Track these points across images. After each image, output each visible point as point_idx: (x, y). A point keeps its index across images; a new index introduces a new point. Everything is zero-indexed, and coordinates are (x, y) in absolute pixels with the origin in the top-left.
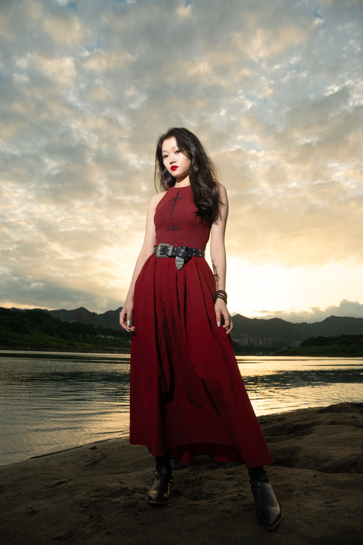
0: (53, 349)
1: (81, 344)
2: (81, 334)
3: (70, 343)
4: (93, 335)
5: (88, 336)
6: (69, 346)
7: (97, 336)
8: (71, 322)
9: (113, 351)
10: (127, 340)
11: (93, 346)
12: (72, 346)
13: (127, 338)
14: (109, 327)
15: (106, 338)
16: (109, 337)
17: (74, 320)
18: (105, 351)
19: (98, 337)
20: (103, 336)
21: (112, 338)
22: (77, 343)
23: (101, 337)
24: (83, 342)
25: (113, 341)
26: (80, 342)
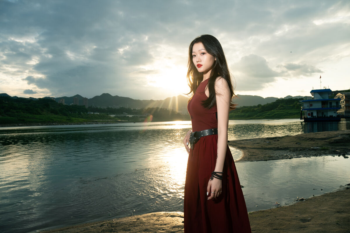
1: (77, 119)
2: (77, 112)
3: (69, 119)
4: (85, 113)
5: (82, 113)
6: (68, 121)
7: (88, 113)
8: (71, 104)
9: (98, 122)
10: (108, 115)
11: (84, 119)
12: (70, 121)
13: (108, 113)
14: (96, 106)
15: (94, 114)
16: (96, 113)
17: (73, 104)
18: (92, 122)
20: (92, 113)
21: (98, 113)
22: (74, 118)
23: (91, 113)
24: (78, 118)
25: (99, 116)
26: (76, 117)
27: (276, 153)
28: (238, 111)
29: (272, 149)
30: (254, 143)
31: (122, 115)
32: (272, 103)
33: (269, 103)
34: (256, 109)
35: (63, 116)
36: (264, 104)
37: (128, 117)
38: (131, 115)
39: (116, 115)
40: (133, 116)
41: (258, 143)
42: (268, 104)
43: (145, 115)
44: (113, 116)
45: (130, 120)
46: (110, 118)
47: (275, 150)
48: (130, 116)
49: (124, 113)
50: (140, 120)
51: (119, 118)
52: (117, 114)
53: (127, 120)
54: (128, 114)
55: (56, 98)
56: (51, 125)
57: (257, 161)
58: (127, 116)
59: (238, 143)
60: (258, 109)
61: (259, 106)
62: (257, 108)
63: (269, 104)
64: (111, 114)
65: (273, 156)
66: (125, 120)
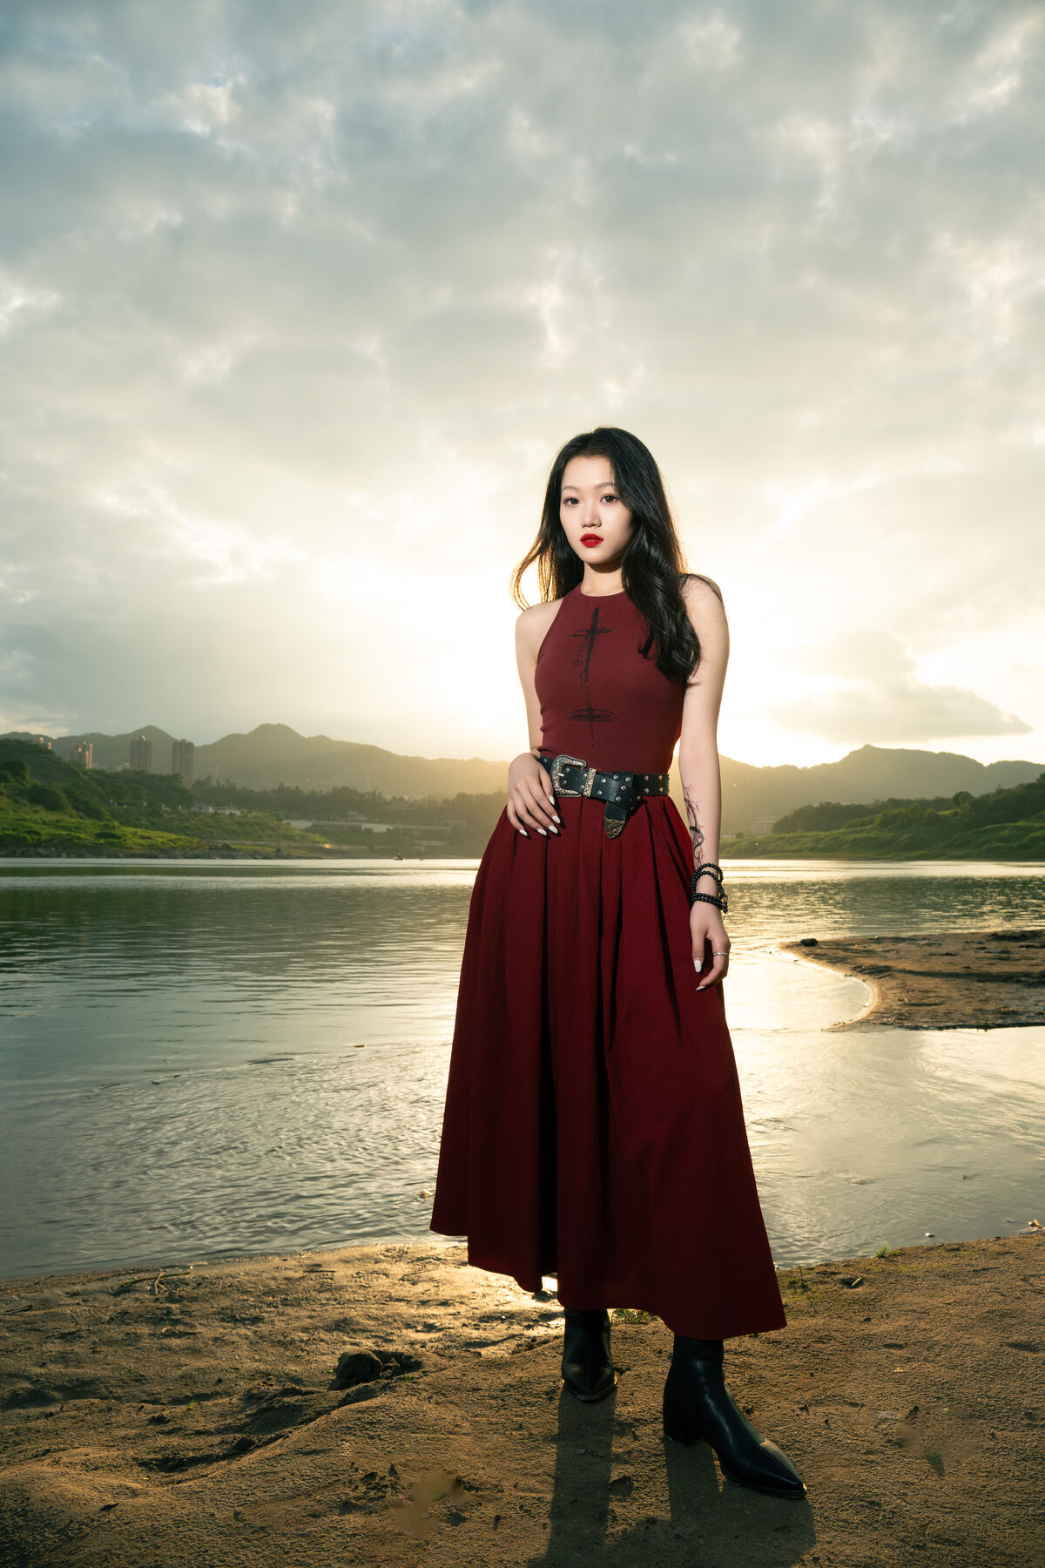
0: (53, 849)
1: (140, 832)
2: (145, 804)
3: (106, 830)
4: (180, 807)
5: (164, 808)
6: (103, 842)
7: (193, 809)
8: (118, 769)
9: (234, 849)
10: (280, 820)
11: (174, 836)
12: (111, 842)
13: (281, 814)
14: (228, 781)
15: (219, 814)
16: (228, 812)
17: (127, 765)
18: (209, 852)
19: (195, 812)
20: (211, 810)
21: (238, 813)
22: (128, 830)
23: (204, 810)
24: (147, 828)
25: (239, 823)
26: (136, 827)
28: (865, 819)
31: (343, 823)
32: (1021, 786)
33: (1005, 787)
34: (948, 812)
35: (82, 818)
36: (985, 792)
37: (369, 831)
38: (381, 822)
39: (316, 822)
40: (391, 827)
42: (1000, 792)
43: (444, 828)
44: (300, 824)
45: (377, 847)
46: (290, 835)
48: (380, 828)
49: (350, 813)
50: (423, 849)
51: (326, 833)
52: (318, 819)
53: (364, 847)
54: (369, 821)
55: (55, 737)
56: (30, 856)
58: (365, 826)
60: (956, 814)
61: (961, 798)
62: (948, 809)
63: (1009, 790)
64: (293, 819)
66: (354, 847)
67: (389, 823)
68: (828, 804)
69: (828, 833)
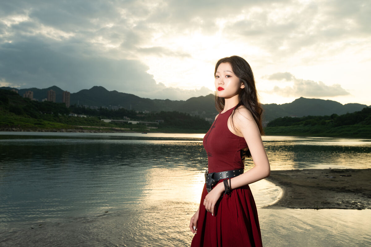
0: (18, 129)
1: (51, 123)
2: (53, 113)
3: (38, 122)
4: (65, 114)
5: (59, 114)
6: (36, 126)
7: (70, 115)
8: (43, 100)
9: (84, 129)
10: (100, 119)
11: (62, 124)
12: (40, 125)
14: (82, 106)
15: (79, 117)
16: (82, 116)
17: (46, 100)
18: (75, 130)
20: (76, 115)
21: (85, 116)
22: (46, 122)
23: (73, 115)
24: (53, 121)
25: (86, 120)
26: (50, 121)
27: (338, 198)
28: (299, 123)
29: (334, 190)
30: (308, 178)
31: (122, 121)
32: (356, 112)
33: (350, 112)
34: (329, 121)
35: (29, 118)
36: (342, 114)
37: (131, 123)
38: (135, 120)
39: (113, 120)
40: (138, 122)
41: (314, 178)
42: (348, 114)
43: (156, 123)
44: (107, 121)
45: (133, 129)
46: (104, 124)
47: (338, 192)
48: (134, 122)
49: (124, 117)
50: (149, 130)
51: (117, 124)
52: (113, 119)
53: (129, 129)
54: (131, 120)
55: (19, 89)
56: (10, 131)
57: (301, 208)
58: (129, 122)
59: (283, 175)
60: (332, 121)
61: (333, 116)
62: (329, 120)
63: (351, 114)
64: (105, 119)
65: (331, 202)
66: (126, 129)
67: (137, 121)
68: (287, 117)
69: (287, 127)
